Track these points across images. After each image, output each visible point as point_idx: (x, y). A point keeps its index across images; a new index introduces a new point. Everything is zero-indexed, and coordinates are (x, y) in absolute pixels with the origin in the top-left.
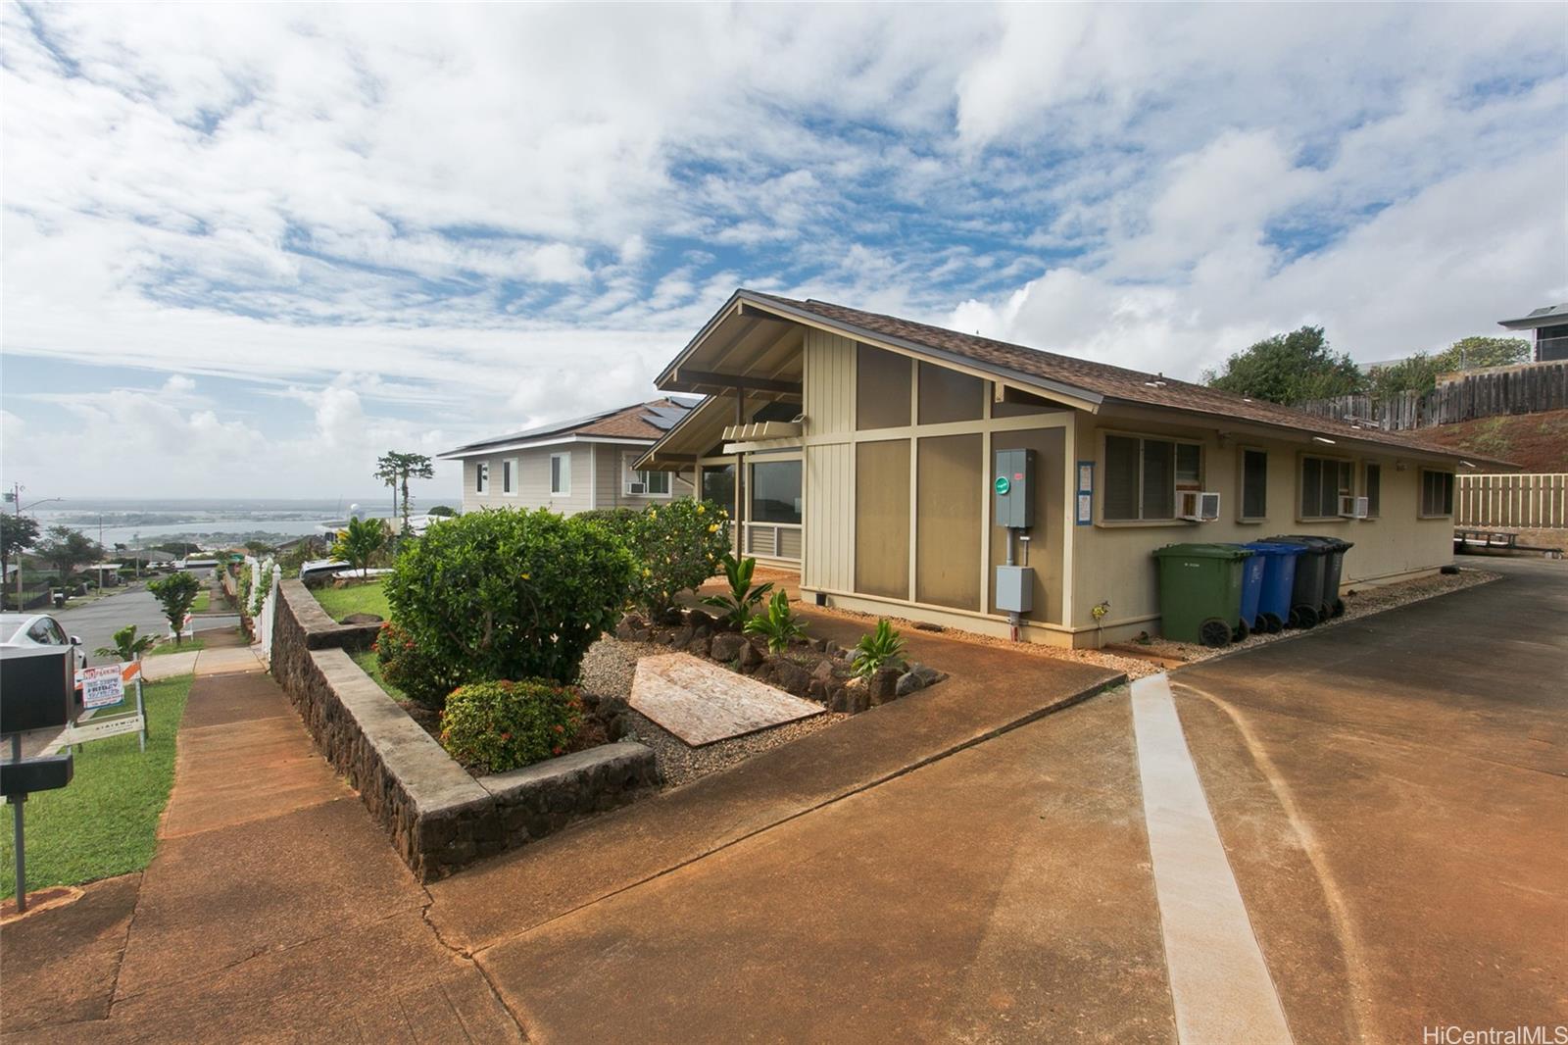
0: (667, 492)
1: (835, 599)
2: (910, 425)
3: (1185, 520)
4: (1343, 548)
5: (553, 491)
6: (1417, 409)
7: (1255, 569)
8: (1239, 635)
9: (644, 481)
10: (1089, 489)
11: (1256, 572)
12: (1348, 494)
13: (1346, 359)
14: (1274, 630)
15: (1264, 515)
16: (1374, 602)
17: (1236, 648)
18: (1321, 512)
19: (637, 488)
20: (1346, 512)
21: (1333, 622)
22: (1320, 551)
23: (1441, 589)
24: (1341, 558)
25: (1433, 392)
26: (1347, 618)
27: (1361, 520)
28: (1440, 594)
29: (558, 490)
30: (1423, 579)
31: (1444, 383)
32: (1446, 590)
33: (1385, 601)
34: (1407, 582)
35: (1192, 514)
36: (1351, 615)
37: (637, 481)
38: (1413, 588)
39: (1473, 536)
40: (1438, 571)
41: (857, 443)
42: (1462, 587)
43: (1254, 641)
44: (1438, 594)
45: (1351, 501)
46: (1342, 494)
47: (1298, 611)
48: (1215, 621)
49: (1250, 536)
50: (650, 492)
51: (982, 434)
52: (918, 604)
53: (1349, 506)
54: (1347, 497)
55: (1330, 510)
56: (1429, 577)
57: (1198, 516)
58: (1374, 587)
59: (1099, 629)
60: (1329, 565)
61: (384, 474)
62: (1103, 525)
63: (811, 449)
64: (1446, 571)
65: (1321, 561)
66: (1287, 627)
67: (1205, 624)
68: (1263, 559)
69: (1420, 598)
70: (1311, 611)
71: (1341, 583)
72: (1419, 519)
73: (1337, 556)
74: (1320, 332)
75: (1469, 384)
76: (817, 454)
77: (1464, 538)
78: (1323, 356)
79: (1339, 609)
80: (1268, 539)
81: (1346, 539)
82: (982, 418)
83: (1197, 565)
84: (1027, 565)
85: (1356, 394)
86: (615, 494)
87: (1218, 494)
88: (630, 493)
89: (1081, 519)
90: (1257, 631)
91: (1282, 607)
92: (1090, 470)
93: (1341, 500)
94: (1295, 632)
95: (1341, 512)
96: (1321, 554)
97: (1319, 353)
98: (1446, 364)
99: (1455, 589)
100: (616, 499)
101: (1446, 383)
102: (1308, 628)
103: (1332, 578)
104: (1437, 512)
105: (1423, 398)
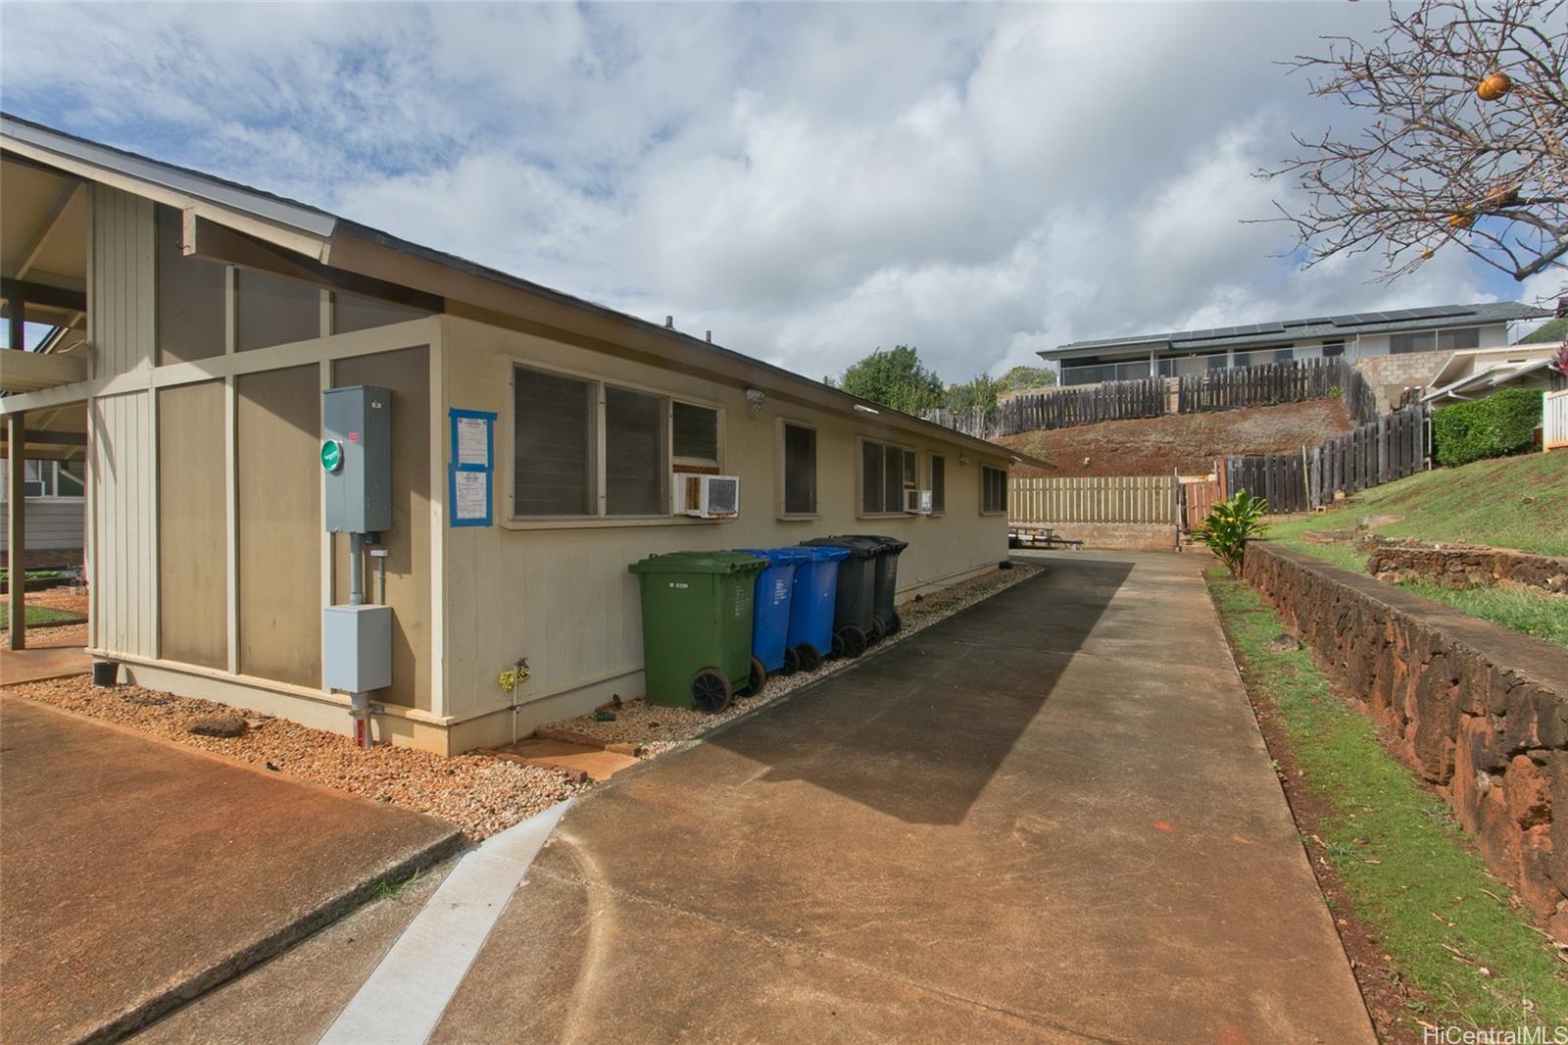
1: (137, 671)
2: (224, 353)
3: (688, 516)
4: (897, 549)
6: (985, 422)
7: (779, 585)
8: (751, 686)
10: (484, 461)
11: (780, 589)
12: (914, 488)
13: (934, 377)
14: (810, 667)
15: (815, 510)
16: (939, 606)
17: (746, 706)
18: (884, 507)
20: (911, 507)
21: (888, 643)
22: (866, 554)
23: (998, 586)
24: (896, 561)
25: (994, 409)
26: (904, 634)
27: (928, 515)
28: (997, 592)
30: (984, 575)
31: (1002, 400)
32: (1001, 587)
33: (948, 605)
34: (971, 580)
35: (696, 507)
36: (911, 627)
38: (976, 586)
39: (1024, 532)
40: (997, 566)
41: (159, 390)
42: (1014, 583)
43: (777, 689)
44: (995, 592)
45: (916, 494)
46: (907, 487)
47: (843, 634)
48: (708, 671)
49: (792, 538)
51: (318, 363)
52: (244, 678)
53: (914, 500)
54: (913, 491)
55: (895, 505)
56: (989, 573)
57: (704, 510)
58: (943, 588)
59: (512, 708)
60: (880, 572)
62: (510, 525)
63: (101, 403)
64: (1005, 566)
65: (869, 567)
66: (832, 657)
67: (696, 677)
68: (791, 569)
69: (980, 598)
70: (857, 635)
71: (896, 592)
72: (980, 515)
73: (890, 560)
74: (914, 351)
75: (1019, 403)
76: (106, 407)
77: (1017, 533)
78: (917, 373)
79: (895, 625)
80: (816, 540)
81: (901, 539)
82: (318, 336)
83: (686, 586)
84: (383, 602)
85: (942, 408)
87: (737, 479)
89: (460, 515)
90: (788, 670)
91: (819, 631)
92: (484, 428)
93: (906, 493)
94: (839, 664)
95: (906, 508)
96: (868, 558)
97: (915, 369)
98: (1001, 387)
99: (1009, 585)
101: (1004, 401)
102: (856, 656)
103: (884, 589)
104: (995, 509)
105: (989, 413)
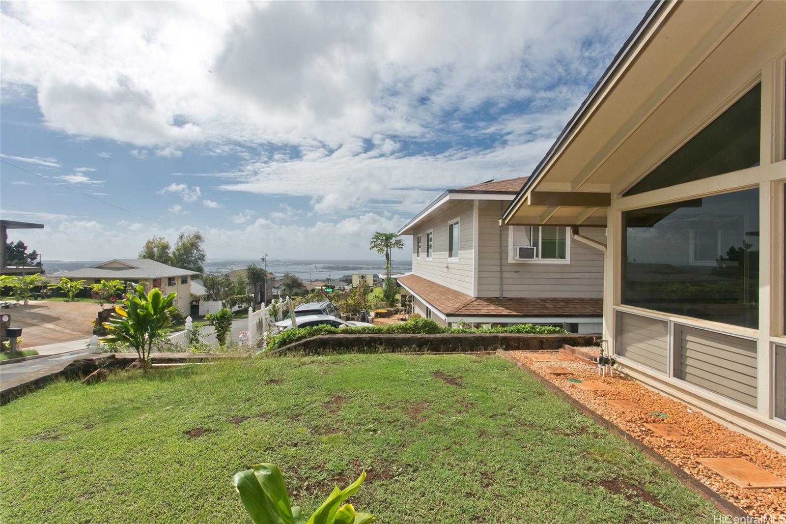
0: (564, 258)
5: (449, 257)
9: (536, 244)
19: (525, 253)
29: (452, 256)
37: (526, 244)
50: (543, 257)
61: (375, 246)
86: (501, 259)
88: (518, 258)
100: (501, 265)
